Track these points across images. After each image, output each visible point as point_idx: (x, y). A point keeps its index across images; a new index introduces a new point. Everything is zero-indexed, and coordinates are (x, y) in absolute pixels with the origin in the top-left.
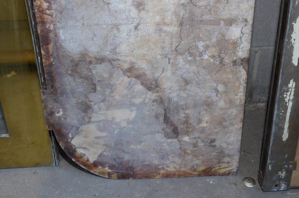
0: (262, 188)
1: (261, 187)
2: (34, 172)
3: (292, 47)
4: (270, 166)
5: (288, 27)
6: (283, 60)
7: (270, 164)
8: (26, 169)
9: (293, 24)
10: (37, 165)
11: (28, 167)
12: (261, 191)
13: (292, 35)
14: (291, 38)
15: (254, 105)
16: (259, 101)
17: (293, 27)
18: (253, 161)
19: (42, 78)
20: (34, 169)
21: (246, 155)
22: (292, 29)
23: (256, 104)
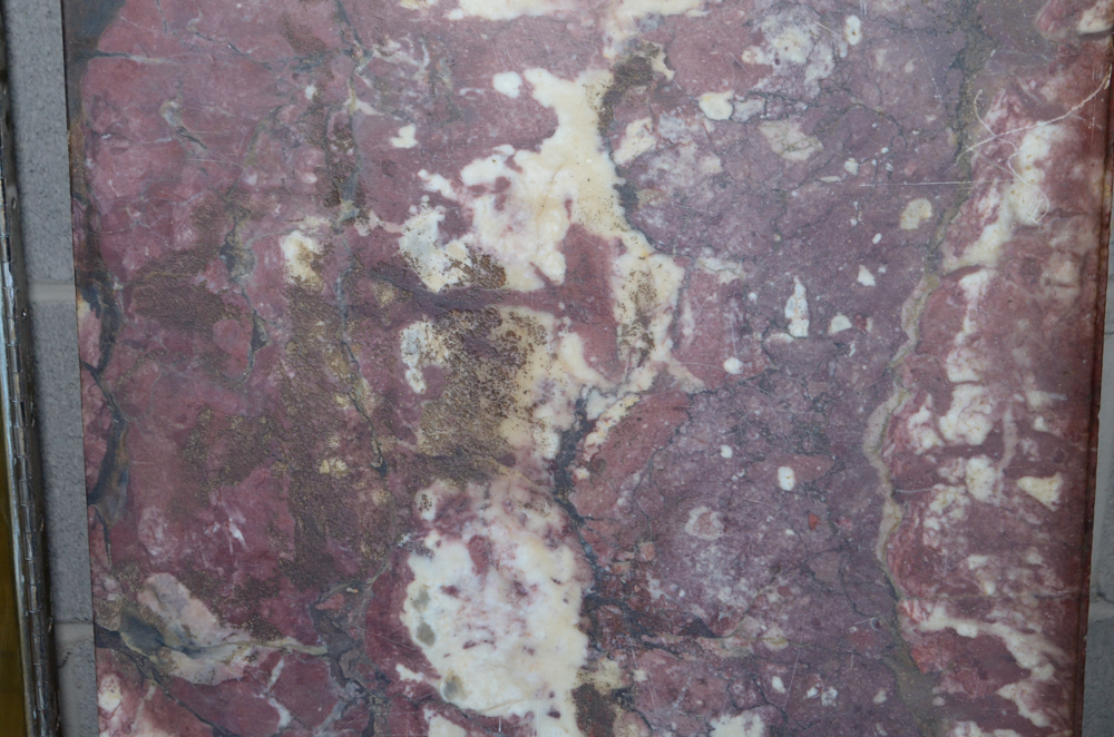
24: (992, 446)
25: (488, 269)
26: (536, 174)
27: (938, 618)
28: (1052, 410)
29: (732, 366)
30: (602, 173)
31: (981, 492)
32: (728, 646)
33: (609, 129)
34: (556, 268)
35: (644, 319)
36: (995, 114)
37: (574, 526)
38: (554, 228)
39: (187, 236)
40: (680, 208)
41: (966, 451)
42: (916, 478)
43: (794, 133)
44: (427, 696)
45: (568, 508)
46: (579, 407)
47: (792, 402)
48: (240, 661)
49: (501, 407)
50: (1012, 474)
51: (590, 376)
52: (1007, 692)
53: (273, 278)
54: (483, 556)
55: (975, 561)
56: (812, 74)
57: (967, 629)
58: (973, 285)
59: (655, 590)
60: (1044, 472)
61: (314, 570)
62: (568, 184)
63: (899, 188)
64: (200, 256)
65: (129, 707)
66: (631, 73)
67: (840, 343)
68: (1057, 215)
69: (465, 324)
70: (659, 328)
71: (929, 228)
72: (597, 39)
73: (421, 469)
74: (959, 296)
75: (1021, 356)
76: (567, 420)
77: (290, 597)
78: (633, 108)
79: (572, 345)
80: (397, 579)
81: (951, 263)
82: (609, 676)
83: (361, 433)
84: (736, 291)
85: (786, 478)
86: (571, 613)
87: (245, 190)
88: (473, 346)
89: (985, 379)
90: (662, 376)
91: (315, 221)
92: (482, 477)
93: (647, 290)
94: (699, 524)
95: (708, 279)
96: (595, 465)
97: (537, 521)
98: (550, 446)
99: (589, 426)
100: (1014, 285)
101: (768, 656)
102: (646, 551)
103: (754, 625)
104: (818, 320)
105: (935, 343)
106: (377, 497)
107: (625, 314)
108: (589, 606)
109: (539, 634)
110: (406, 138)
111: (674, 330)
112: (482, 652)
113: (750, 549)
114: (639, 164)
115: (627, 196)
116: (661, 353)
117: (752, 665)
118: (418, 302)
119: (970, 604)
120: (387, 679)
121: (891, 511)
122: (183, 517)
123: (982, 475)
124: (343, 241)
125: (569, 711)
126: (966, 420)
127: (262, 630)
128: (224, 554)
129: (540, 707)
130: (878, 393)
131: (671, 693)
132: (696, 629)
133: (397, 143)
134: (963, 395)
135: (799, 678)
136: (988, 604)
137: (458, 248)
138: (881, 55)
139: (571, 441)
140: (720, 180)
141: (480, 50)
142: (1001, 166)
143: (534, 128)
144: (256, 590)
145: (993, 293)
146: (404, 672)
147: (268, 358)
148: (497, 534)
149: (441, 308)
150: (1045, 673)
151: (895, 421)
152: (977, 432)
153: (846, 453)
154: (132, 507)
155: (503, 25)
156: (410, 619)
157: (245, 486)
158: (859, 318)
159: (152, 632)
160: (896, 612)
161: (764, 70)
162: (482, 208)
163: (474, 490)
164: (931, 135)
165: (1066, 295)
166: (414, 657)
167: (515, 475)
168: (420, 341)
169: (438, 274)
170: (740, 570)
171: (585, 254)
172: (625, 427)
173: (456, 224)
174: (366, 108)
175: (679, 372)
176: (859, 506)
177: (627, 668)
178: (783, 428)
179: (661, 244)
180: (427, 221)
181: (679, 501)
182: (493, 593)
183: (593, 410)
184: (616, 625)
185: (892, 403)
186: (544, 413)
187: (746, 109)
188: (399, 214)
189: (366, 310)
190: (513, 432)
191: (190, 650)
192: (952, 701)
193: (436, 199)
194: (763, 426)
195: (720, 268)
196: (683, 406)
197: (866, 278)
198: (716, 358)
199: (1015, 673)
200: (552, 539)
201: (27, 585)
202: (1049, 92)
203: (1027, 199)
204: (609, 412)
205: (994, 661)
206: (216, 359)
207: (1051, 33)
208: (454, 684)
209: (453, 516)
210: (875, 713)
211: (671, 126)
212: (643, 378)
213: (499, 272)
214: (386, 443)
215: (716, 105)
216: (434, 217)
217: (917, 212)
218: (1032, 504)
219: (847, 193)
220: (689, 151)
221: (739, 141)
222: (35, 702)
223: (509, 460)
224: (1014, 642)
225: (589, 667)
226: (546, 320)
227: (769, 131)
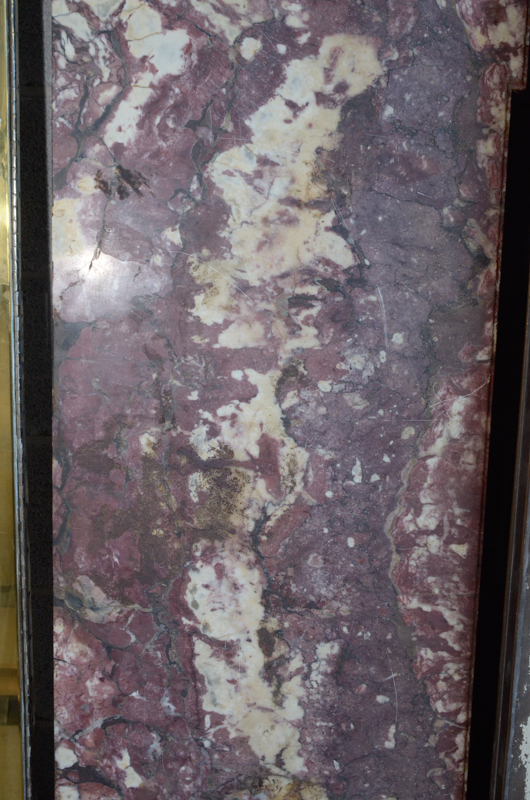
3: (523, 770)
5: (512, 732)
6: (506, 793)
9: (521, 726)
13: (521, 747)
14: (520, 752)
17: (521, 731)
22: (520, 735)
24: (438, 531)
25: (226, 452)
26: (248, 412)
27: (414, 603)
28: (465, 516)
29: (329, 494)
30: (276, 413)
31: (434, 550)
32: (324, 613)
33: (280, 395)
34: (255, 452)
35: (292, 474)
36: (441, 393)
37: (259, 561)
38: (255, 435)
39: (100, 434)
40: (309, 428)
41: (428, 533)
42: (407, 543)
43: (357, 398)
44: (195, 631)
45: (257, 552)
46: (264, 510)
47: (355, 510)
48: (115, 614)
49: (230, 509)
50: (447, 542)
51: (268, 497)
52: (443, 635)
53: (136, 452)
54: (220, 572)
55: (431, 579)
56: (366, 374)
57: (427, 608)
58: (432, 463)
59: (294, 588)
60: (460, 542)
61: (148, 576)
62: (261, 417)
63: (401, 422)
64: (105, 443)
65: (67, 632)
66: (289, 372)
67: (375, 486)
68: (467, 435)
69: (216, 474)
70: (298, 478)
71: (414, 439)
72: (276, 357)
73: (196, 534)
74: (426, 467)
75: (451, 493)
76: (258, 515)
77: (138, 587)
78: (290, 386)
79: (261, 484)
80: (184, 580)
81: (422, 454)
82: (273, 624)
83: (171, 518)
84: (331, 463)
85: (351, 542)
86: (257, 597)
87: (125, 416)
88: (219, 483)
89: (436, 502)
90: (299, 498)
91: (155, 429)
92: (221, 538)
93: (293, 462)
94: (313, 561)
95: (320, 458)
96: (270, 535)
97: (244, 557)
98: (251, 526)
99: (268, 518)
100: (449, 463)
101: (341, 618)
102: (290, 571)
103: (336, 604)
104: (366, 476)
105: (415, 487)
106: (176, 546)
107: (284, 471)
108: (265, 595)
109: (243, 606)
110: (194, 396)
111: (305, 479)
112: (219, 613)
113: (335, 572)
114: (292, 409)
115: (286, 422)
116: (299, 488)
117: (335, 621)
118: (197, 464)
119: (428, 598)
120: (178, 623)
121: (396, 558)
122: (93, 551)
123: (434, 543)
124: (166, 438)
125: (255, 639)
126: (428, 520)
127: (125, 601)
128: (110, 568)
129: (243, 638)
130: (391, 508)
131: (299, 633)
132: (311, 606)
133: (190, 398)
134: (426, 509)
135: (354, 628)
136: (436, 598)
137: (214, 442)
138: (394, 367)
139: (259, 524)
140: (326, 417)
141: (226, 361)
142: (444, 414)
143: (248, 393)
144: (123, 584)
145: (440, 466)
146: (185, 621)
147: (132, 487)
148: (227, 563)
149: (206, 467)
150: (460, 628)
151: (398, 519)
152: (432, 525)
153: (377, 532)
154: (72, 547)
155: (236, 351)
156: (189, 598)
157: (120, 539)
158: (383, 476)
159: (78, 600)
160: (396, 600)
161: (345, 372)
162: (225, 426)
163: (217, 544)
164: (414, 400)
165: (471, 468)
166: (189, 614)
167: (235, 538)
168: (197, 481)
169: (205, 452)
170: (330, 581)
171: (268, 446)
172: (282, 519)
173: (214, 432)
174: (178, 383)
175: (306, 496)
176: (382, 554)
177: (281, 621)
178: (350, 521)
179: (300, 443)
180: (201, 431)
181: (304, 551)
182: (224, 588)
183: (270, 511)
184: (276, 603)
185: (397, 512)
186: (249, 512)
187: (337, 388)
188: (190, 427)
189: (174, 467)
190: (235, 520)
191: (94, 609)
192: (421, 639)
193: (206, 422)
194: (341, 520)
195: (326, 454)
196: (308, 511)
197: (386, 459)
198: (322, 491)
199: (447, 627)
200: (250, 566)
201: (21, 576)
202: (464, 384)
203: (454, 428)
204: (275, 512)
205: (438, 622)
206: (110, 486)
207: (465, 360)
208: (206, 626)
209: (208, 555)
210: (386, 643)
211: (306, 394)
212: (291, 499)
213: (231, 453)
214: (180, 523)
215: (325, 386)
216: (205, 429)
217: (408, 432)
218: (455, 555)
219: (379, 424)
220: (313, 404)
221: (334, 401)
222: (22, 627)
223: (233, 532)
224: (447, 614)
225: (265, 620)
226: (251, 473)
227: (347, 397)
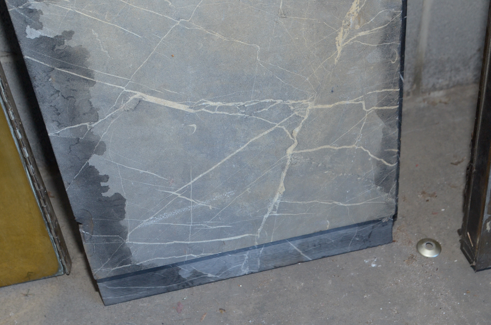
0: (474, 264)
1: (470, 262)
2: (25, 292)
4: (488, 224)
7: (488, 220)
8: (6, 288)
10: (29, 278)
11: (10, 285)
12: (472, 269)
15: (425, 97)
16: (434, 88)
18: (443, 210)
19: (11, 113)
20: (23, 288)
21: (428, 201)
23: (427, 94)
